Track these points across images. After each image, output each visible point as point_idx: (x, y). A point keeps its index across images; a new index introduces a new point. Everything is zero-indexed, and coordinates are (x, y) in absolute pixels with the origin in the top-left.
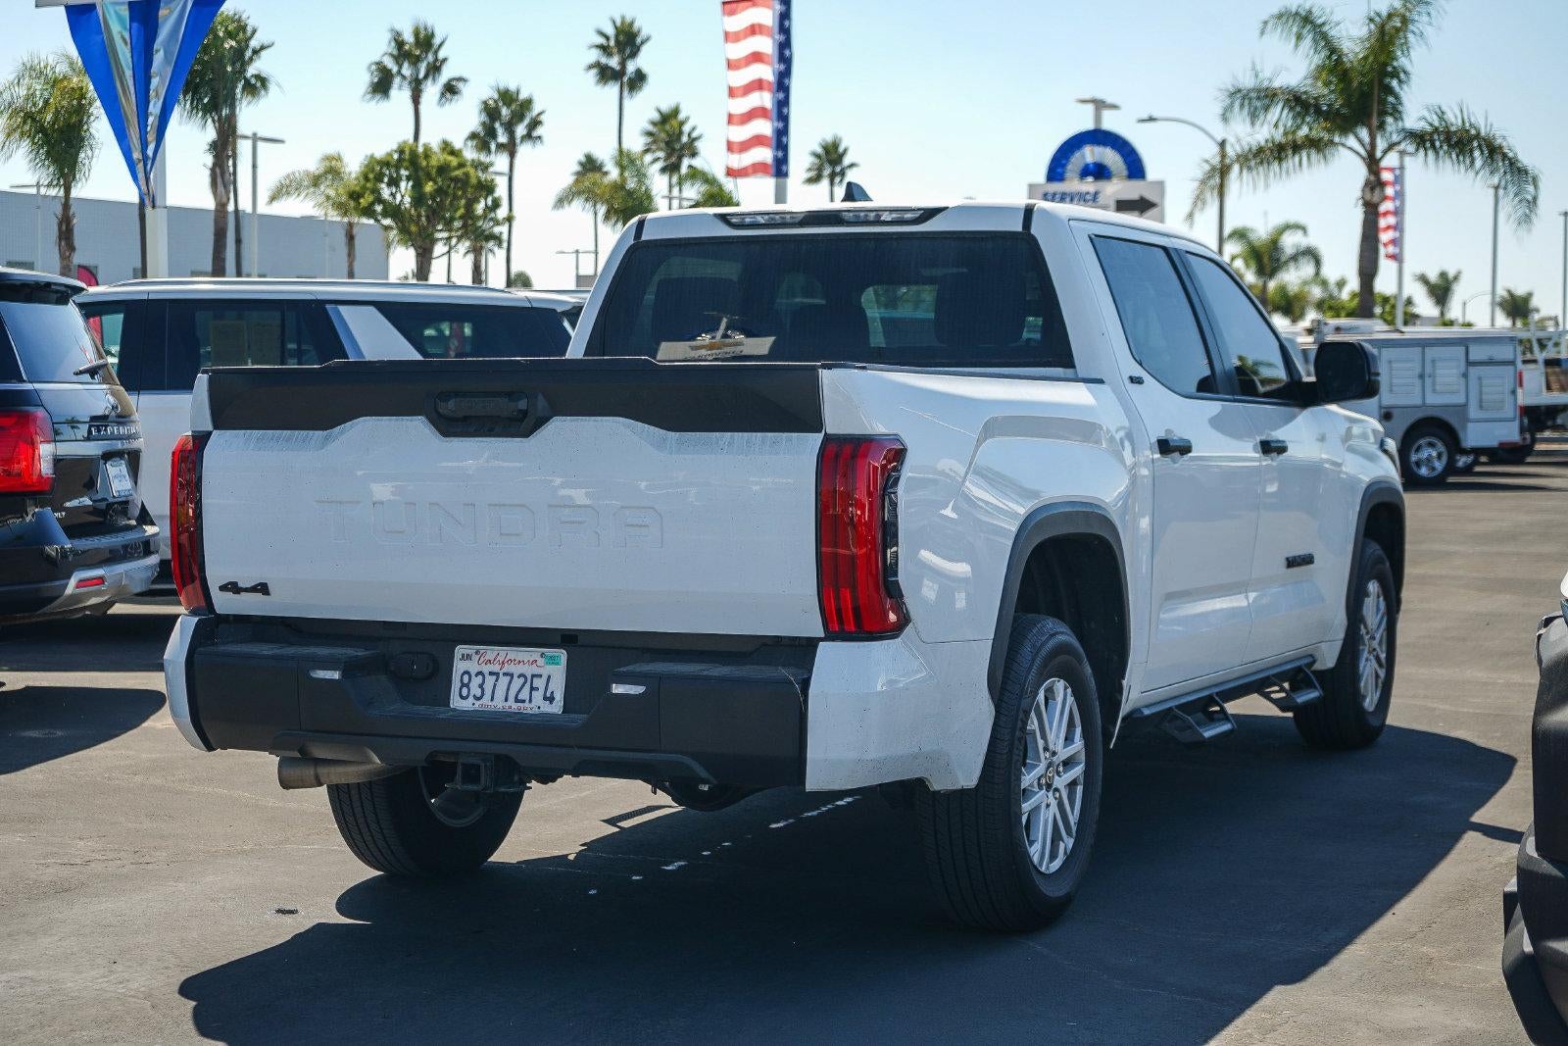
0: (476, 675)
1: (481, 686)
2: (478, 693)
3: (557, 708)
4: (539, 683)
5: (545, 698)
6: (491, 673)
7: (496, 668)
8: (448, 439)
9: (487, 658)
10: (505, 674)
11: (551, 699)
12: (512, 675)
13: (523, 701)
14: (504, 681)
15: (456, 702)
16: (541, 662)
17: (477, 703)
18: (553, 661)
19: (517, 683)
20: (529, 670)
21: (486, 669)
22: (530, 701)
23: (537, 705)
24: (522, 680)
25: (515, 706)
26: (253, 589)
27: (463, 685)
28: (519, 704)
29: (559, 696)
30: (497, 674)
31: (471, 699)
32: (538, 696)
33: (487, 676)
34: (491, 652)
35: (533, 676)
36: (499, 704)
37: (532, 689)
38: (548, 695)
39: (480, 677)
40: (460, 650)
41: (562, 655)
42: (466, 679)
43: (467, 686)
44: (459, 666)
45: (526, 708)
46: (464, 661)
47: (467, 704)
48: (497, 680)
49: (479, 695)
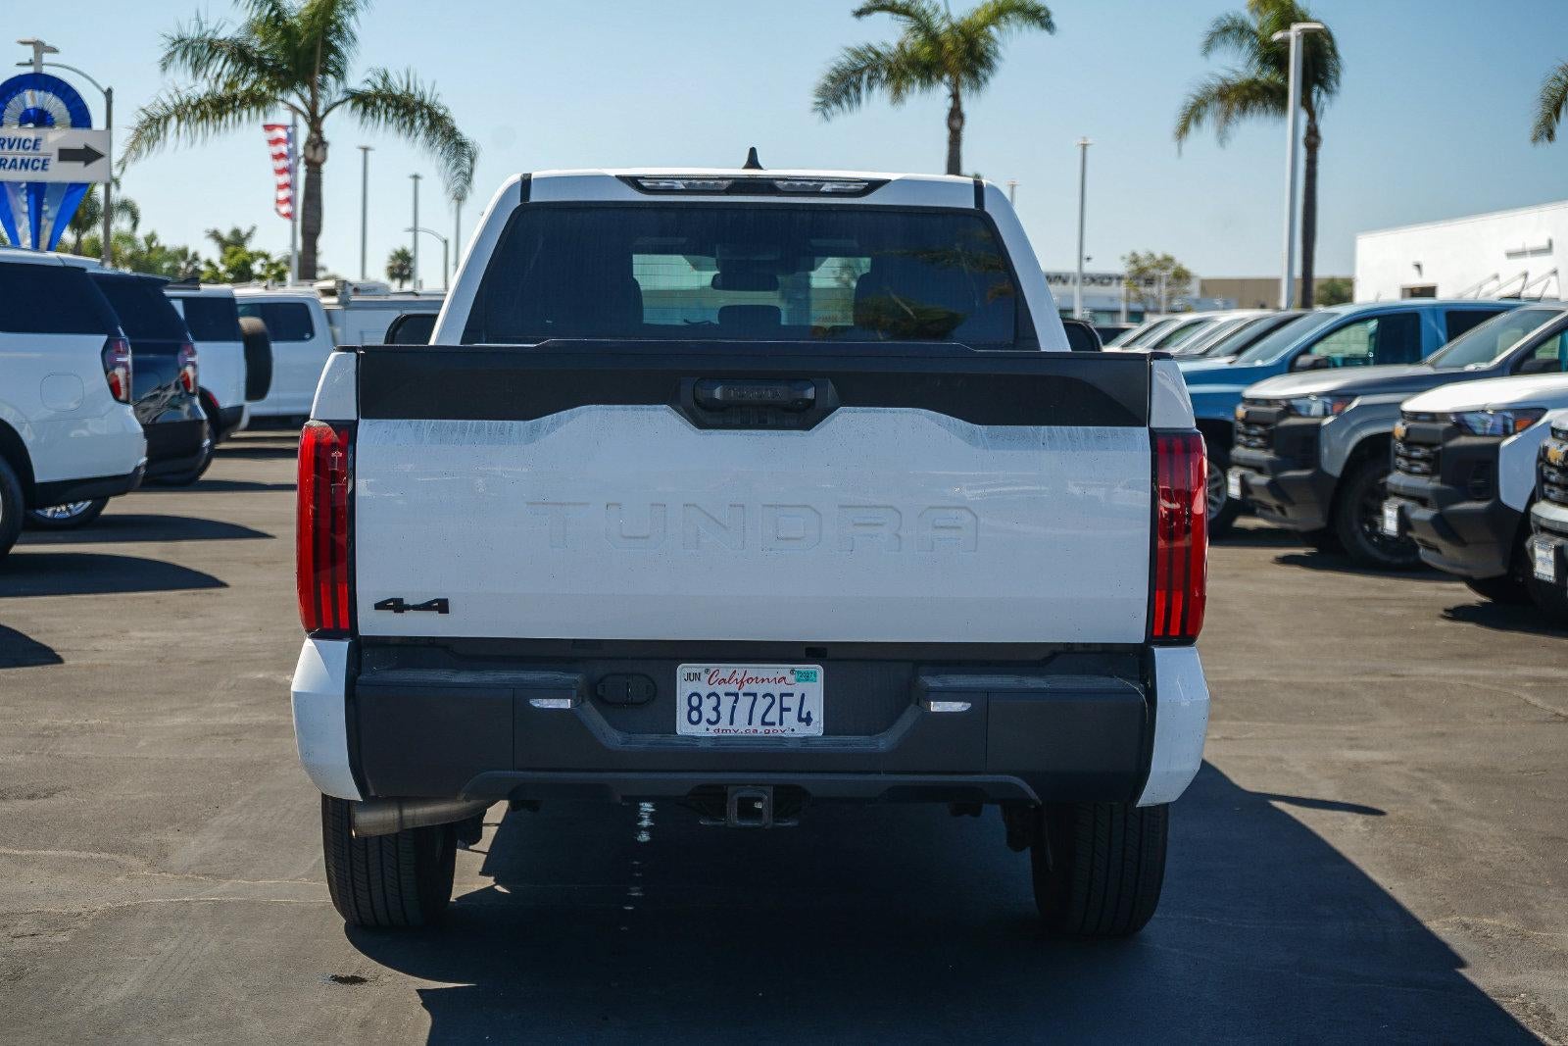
0: (708, 697)
1: (716, 709)
2: (713, 717)
3: (816, 729)
4: (792, 703)
5: (800, 719)
6: (727, 694)
7: (733, 688)
8: (706, 431)
9: (720, 677)
10: (745, 694)
11: (808, 720)
12: (755, 695)
13: (773, 724)
14: (745, 703)
15: (683, 727)
16: (791, 678)
17: (712, 728)
18: (807, 677)
19: (762, 704)
20: (777, 690)
21: (721, 690)
22: (781, 723)
23: (792, 728)
24: (769, 700)
25: (761, 729)
26: (427, 607)
27: (692, 708)
28: (768, 728)
29: (818, 716)
30: (736, 695)
31: (704, 724)
32: (791, 718)
33: (723, 698)
34: (725, 670)
35: (782, 695)
36: (741, 727)
37: (783, 710)
38: (804, 716)
39: (714, 699)
40: (683, 670)
41: (818, 670)
42: (695, 701)
43: (698, 709)
44: (684, 689)
45: (777, 731)
46: (689, 681)
47: (700, 730)
48: (736, 702)
49: (713, 718)
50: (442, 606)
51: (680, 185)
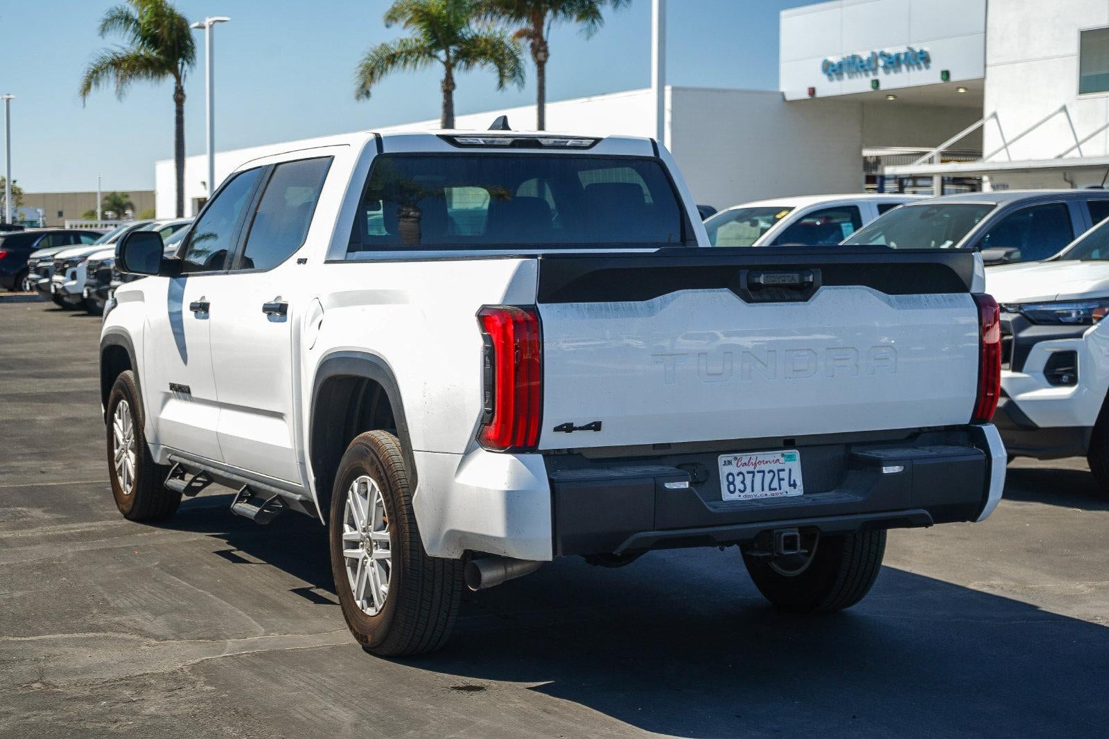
0: (738, 475)
1: (743, 482)
2: (742, 487)
3: (799, 491)
4: (784, 475)
5: (790, 485)
6: (748, 472)
7: (751, 468)
8: (751, 304)
9: (743, 462)
10: (758, 472)
11: (794, 485)
12: (763, 472)
13: (775, 489)
14: (758, 477)
15: (726, 496)
16: (782, 460)
17: (742, 494)
18: (790, 458)
19: (768, 477)
20: (775, 467)
21: (744, 469)
22: (780, 489)
23: (787, 491)
24: (772, 474)
25: (769, 493)
26: (588, 427)
27: (730, 483)
28: (772, 492)
29: (799, 482)
30: (753, 473)
31: (737, 493)
32: (785, 484)
33: (746, 475)
34: (745, 457)
35: (779, 471)
36: (758, 493)
37: (780, 480)
38: (792, 483)
39: (741, 475)
40: (722, 459)
41: (796, 453)
42: (731, 478)
43: (733, 483)
44: (724, 470)
45: (778, 493)
46: (727, 467)
47: (735, 497)
48: (753, 477)
49: (742, 489)
50: (596, 426)
51: (481, 141)
